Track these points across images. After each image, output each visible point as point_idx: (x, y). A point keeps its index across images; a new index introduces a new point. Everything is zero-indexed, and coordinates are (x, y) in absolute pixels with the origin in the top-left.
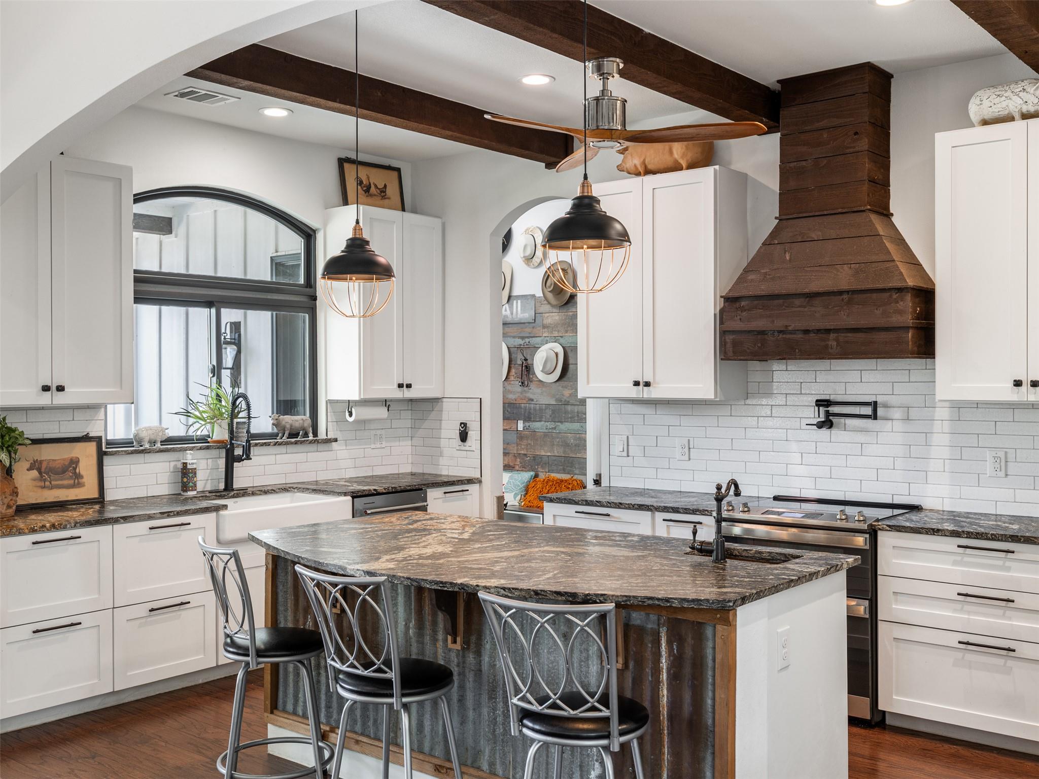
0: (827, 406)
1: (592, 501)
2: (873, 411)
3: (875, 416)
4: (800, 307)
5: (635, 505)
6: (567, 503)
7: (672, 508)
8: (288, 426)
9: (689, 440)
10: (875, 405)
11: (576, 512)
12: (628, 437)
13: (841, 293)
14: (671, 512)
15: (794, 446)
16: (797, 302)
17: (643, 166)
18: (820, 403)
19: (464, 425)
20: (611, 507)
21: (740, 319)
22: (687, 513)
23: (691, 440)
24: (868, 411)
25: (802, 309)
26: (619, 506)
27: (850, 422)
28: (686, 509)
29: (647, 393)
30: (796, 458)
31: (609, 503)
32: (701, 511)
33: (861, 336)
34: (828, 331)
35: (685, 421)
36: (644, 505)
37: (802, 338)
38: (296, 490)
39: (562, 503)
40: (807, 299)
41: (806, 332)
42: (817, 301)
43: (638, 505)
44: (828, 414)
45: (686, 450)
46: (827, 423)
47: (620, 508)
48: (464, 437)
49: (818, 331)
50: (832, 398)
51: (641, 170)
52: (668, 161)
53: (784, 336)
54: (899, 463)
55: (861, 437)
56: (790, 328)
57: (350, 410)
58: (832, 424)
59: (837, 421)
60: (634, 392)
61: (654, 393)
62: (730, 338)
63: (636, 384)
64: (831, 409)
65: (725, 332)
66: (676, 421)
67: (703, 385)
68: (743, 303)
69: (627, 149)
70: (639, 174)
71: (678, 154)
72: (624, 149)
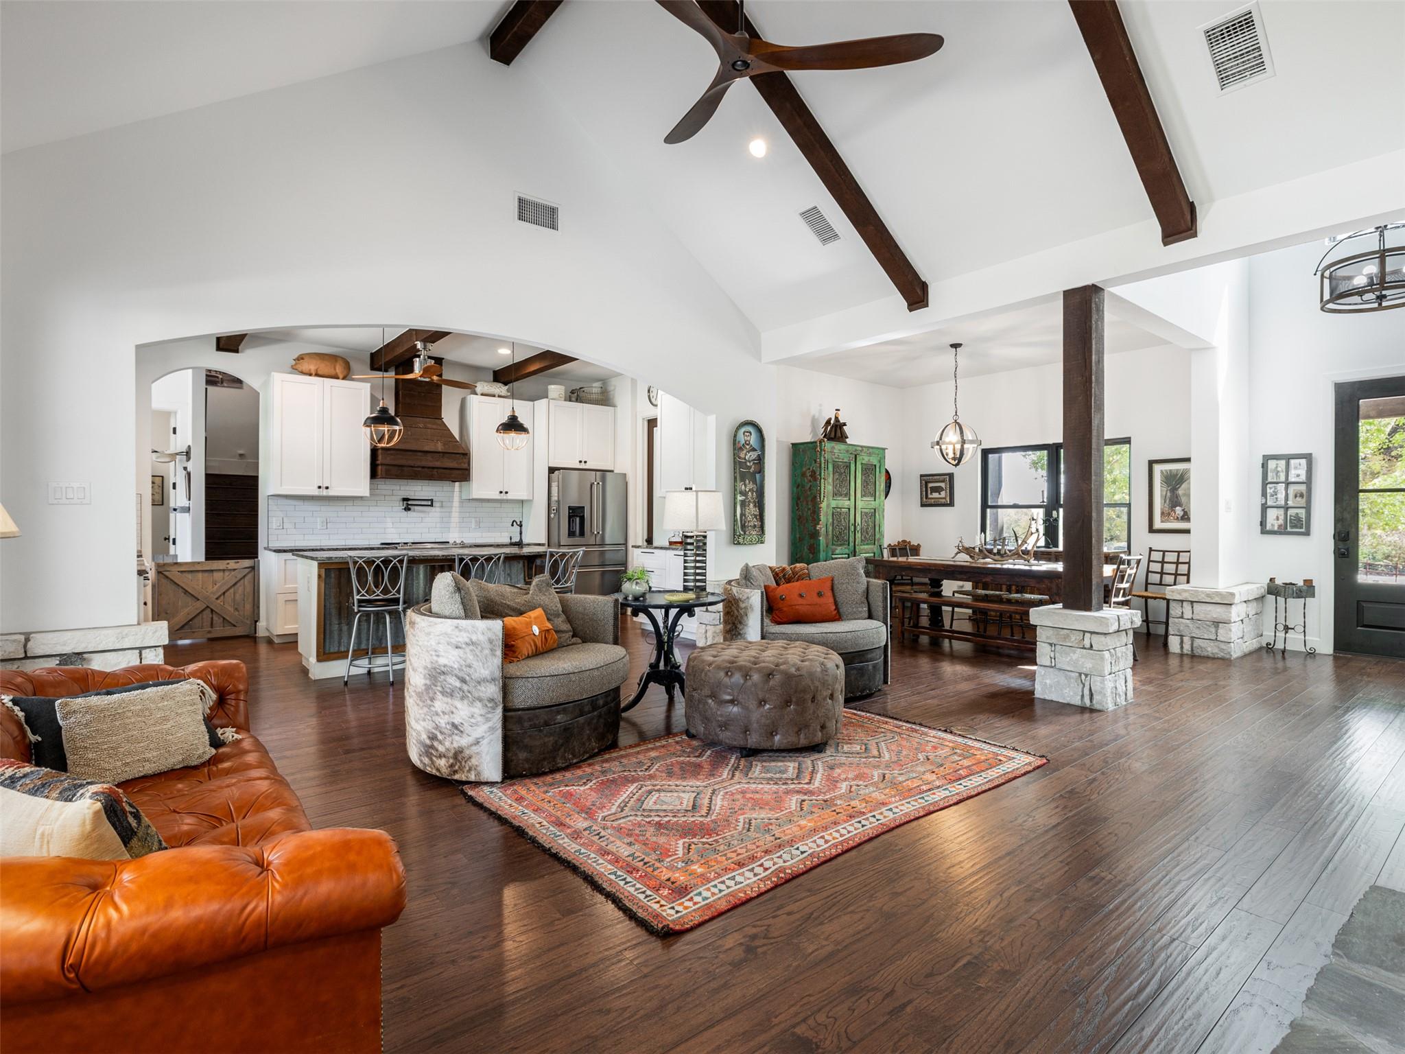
0: (408, 501)
2: (431, 503)
3: (432, 505)
4: (421, 456)
9: (326, 518)
10: (432, 500)
12: (284, 518)
13: (439, 452)
15: (389, 520)
16: (420, 454)
18: (405, 499)
23: (328, 518)
24: (429, 503)
25: (422, 458)
27: (416, 508)
29: (324, 493)
30: (390, 525)
33: (448, 471)
34: (433, 468)
35: (323, 508)
40: (425, 454)
41: (423, 467)
42: (429, 455)
44: (408, 505)
45: (325, 523)
46: (407, 509)
49: (429, 468)
50: (411, 497)
51: (315, 373)
52: (332, 372)
54: (438, 525)
55: (422, 515)
56: (418, 465)
58: (409, 509)
59: (412, 507)
60: (316, 492)
61: (331, 493)
62: (384, 467)
63: (320, 487)
64: (410, 502)
65: (382, 464)
66: (318, 508)
67: (363, 489)
68: (392, 452)
69: (303, 359)
70: (311, 375)
71: (339, 370)
72: (300, 358)
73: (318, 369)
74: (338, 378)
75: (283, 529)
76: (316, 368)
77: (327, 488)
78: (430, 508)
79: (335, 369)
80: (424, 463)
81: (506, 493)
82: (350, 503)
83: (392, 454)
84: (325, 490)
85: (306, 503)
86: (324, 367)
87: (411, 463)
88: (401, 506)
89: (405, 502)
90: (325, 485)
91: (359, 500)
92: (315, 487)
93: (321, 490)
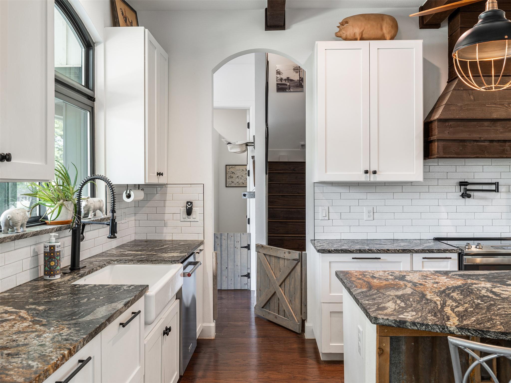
0: (467, 185)
1: (364, 250)
2: (495, 187)
3: (497, 190)
4: (488, 126)
5: (400, 250)
6: (343, 253)
7: (428, 250)
8: (92, 207)
9: (373, 208)
10: (497, 184)
11: (353, 258)
12: (328, 207)
14: (427, 253)
15: (443, 209)
16: (486, 123)
18: (463, 184)
19: (190, 203)
20: (380, 253)
21: (448, 133)
22: (439, 252)
23: (375, 207)
24: (493, 187)
25: (489, 128)
26: (387, 251)
27: (476, 194)
28: (438, 250)
30: (445, 215)
31: (379, 250)
32: (449, 250)
34: (505, 141)
35: (369, 196)
36: (406, 250)
37: (489, 145)
38: (116, 262)
39: (339, 253)
40: (492, 122)
41: (492, 141)
42: (499, 123)
43: (402, 250)
44: (466, 190)
45: (372, 214)
46: (465, 195)
47: (387, 253)
48: (189, 212)
49: (499, 141)
50: (470, 181)
51: (358, 36)
53: (478, 143)
54: (504, 216)
55: (482, 202)
56: (482, 139)
57: (128, 192)
58: (469, 196)
59: (472, 193)
60: (363, 178)
61: (378, 178)
62: (441, 144)
63: (366, 172)
64: (469, 187)
65: (438, 140)
66: (363, 196)
67: (415, 173)
68: (451, 123)
69: (347, 22)
70: (356, 39)
71: (386, 29)
72: (345, 22)
73: (363, 31)
74: (385, 39)
75: (329, 219)
76: (361, 30)
77: (375, 172)
78: (494, 193)
79: (382, 29)
80: (493, 136)
82: (399, 189)
83: (451, 127)
84: (372, 175)
85: (352, 190)
86: (370, 29)
87: (476, 136)
88: (457, 192)
89: (463, 187)
90: (372, 169)
91: (411, 185)
92: (362, 172)
93: (368, 174)
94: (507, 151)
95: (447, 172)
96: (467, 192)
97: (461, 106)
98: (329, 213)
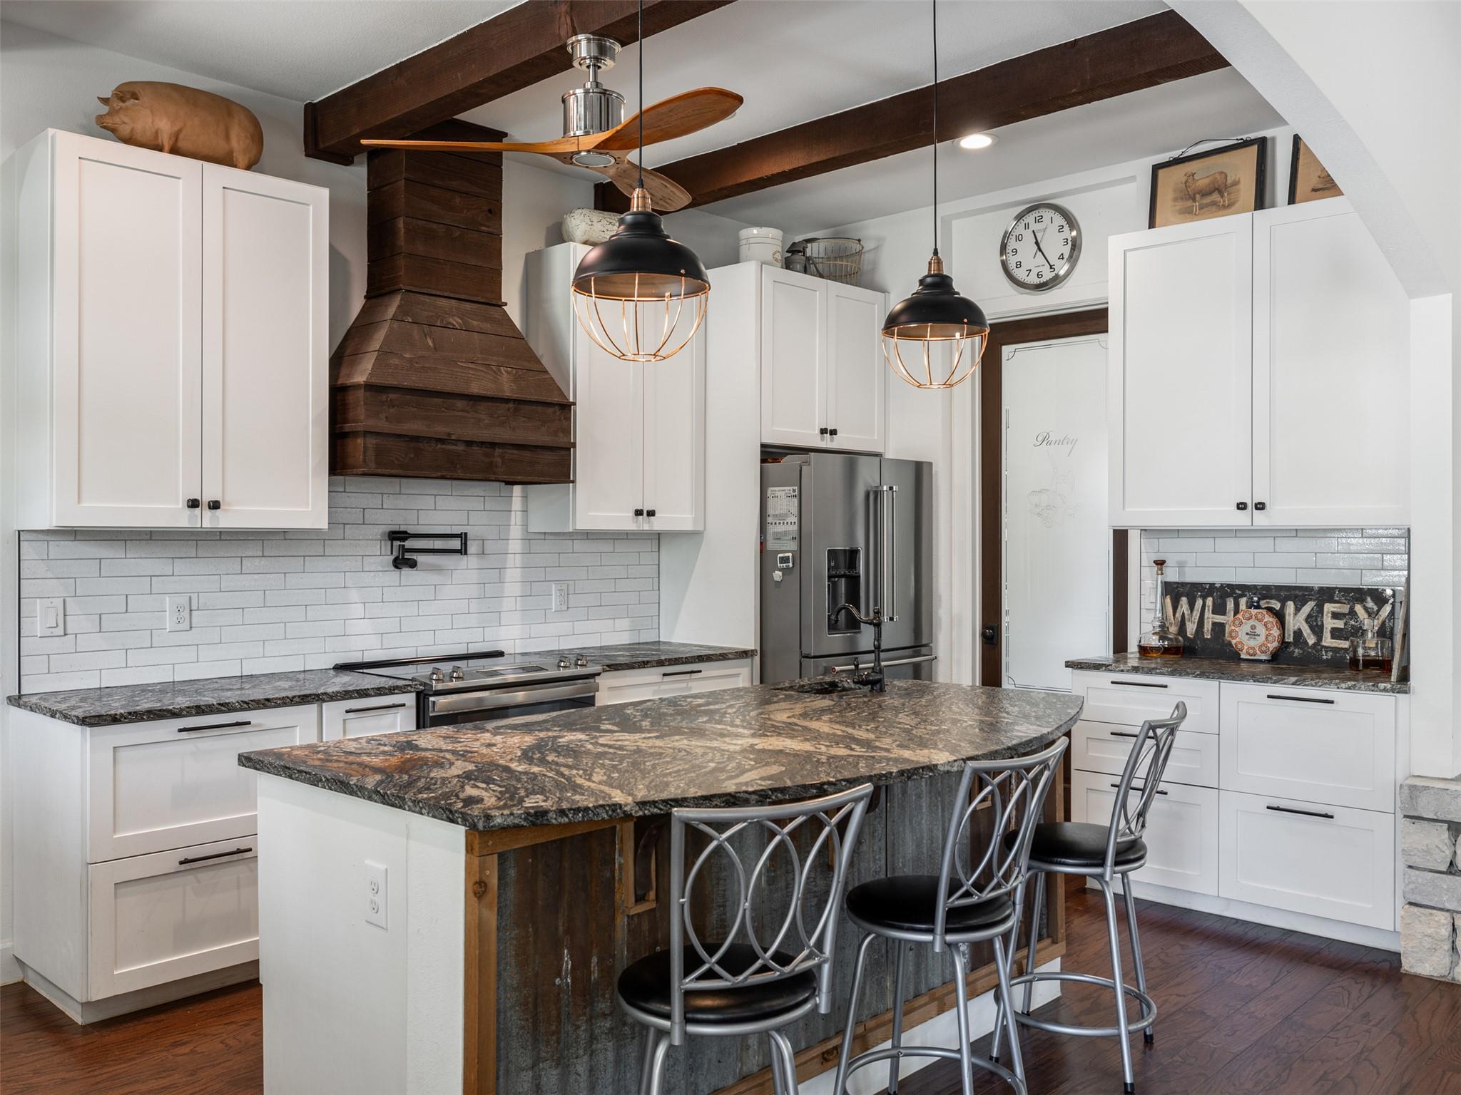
0: (404, 539)
1: (210, 706)
2: (460, 544)
3: (463, 551)
4: (463, 411)
5: (294, 697)
6: (153, 719)
7: (357, 691)
9: (190, 597)
10: (463, 537)
11: (180, 731)
12: (64, 601)
13: (507, 400)
14: (356, 698)
15: (354, 595)
16: (460, 404)
17: (173, 139)
18: (397, 536)
20: (249, 709)
21: (387, 417)
22: (380, 695)
23: (194, 597)
24: (456, 544)
25: (465, 414)
26: (265, 704)
27: (423, 558)
28: (378, 689)
30: (358, 610)
31: (245, 702)
32: (401, 687)
33: (527, 454)
34: (493, 445)
36: (310, 695)
37: (465, 451)
39: (142, 720)
40: (471, 403)
41: (469, 443)
42: (482, 406)
43: (299, 696)
44: (403, 550)
45: (186, 614)
46: (402, 562)
47: (265, 707)
49: (482, 444)
50: (411, 530)
51: (166, 142)
52: (220, 146)
53: (443, 446)
54: (474, 606)
55: (433, 578)
56: (453, 437)
58: (412, 564)
60: (184, 519)
62: (372, 441)
63: (194, 504)
64: (409, 544)
65: (366, 433)
66: (165, 568)
67: (310, 509)
68: (392, 396)
69: (135, 96)
70: (159, 148)
73: (180, 131)
74: (234, 164)
75: (65, 635)
76: (176, 128)
77: (215, 505)
78: (457, 557)
79: (227, 137)
80: (470, 432)
81: (651, 513)
82: (254, 549)
83: (391, 403)
84: (208, 514)
86: (198, 130)
87: (440, 430)
88: (382, 555)
89: (397, 543)
90: (207, 497)
91: (285, 539)
92: (181, 504)
93: (197, 511)
94: (496, 466)
95: (364, 509)
96: (406, 554)
97: (411, 360)
98: (65, 615)
